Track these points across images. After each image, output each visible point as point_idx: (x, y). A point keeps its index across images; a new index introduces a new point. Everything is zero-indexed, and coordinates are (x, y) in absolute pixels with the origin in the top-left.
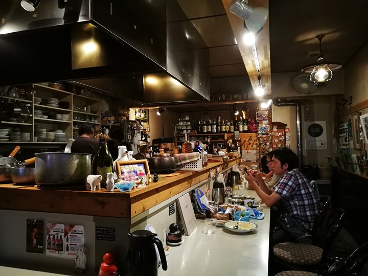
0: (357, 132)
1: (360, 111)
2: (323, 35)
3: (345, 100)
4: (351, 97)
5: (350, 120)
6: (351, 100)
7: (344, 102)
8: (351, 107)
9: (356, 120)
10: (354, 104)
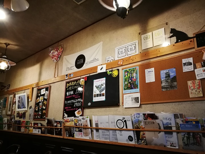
0: (10, 104)
1: (15, 93)
2: (9, 44)
3: (4, 86)
4: (10, 85)
5: (7, 98)
6: (9, 86)
7: (3, 87)
8: (8, 90)
9: (11, 98)
10: (11, 88)
